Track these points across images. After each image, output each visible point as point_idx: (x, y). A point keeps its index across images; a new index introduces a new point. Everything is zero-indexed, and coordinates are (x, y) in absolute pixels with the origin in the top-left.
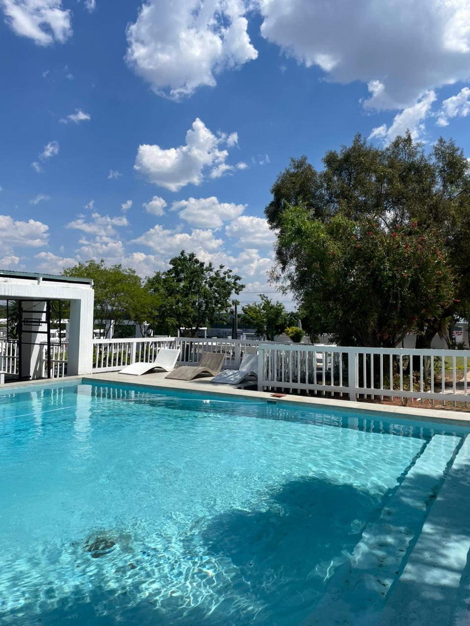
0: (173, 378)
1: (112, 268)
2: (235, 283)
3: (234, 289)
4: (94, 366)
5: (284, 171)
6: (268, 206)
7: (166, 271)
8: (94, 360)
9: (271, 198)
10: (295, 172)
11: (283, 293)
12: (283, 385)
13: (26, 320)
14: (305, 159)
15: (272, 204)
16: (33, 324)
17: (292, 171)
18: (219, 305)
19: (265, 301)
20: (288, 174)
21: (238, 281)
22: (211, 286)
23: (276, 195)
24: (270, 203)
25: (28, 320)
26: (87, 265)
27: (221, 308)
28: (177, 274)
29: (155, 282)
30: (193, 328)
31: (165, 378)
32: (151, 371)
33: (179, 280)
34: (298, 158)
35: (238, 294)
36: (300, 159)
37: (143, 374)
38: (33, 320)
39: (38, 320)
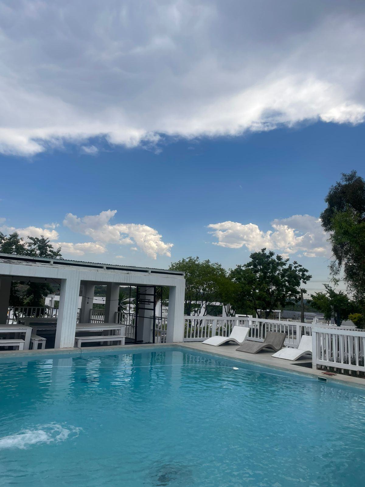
0: (242, 350)
1: (204, 262)
2: (303, 275)
3: (302, 280)
4: (185, 337)
5: (335, 184)
6: (323, 212)
7: (246, 264)
8: (185, 332)
9: (326, 206)
10: (347, 184)
11: (335, 284)
12: (335, 365)
13: (141, 300)
14: (355, 173)
15: (326, 211)
16: (146, 303)
17: (344, 183)
18: (290, 293)
19: (329, 289)
20: (339, 186)
21: (305, 273)
22: (283, 276)
23: (330, 203)
24: (325, 210)
25: (142, 300)
26: (187, 260)
27: (291, 295)
28: (255, 266)
29: (237, 272)
30: (267, 310)
31: (236, 350)
32: (227, 344)
33: (256, 272)
34: (349, 173)
35: (305, 283)
36: (350, 173)
37: (219, 346)
38: (146, 300)
39: (148, 301)
